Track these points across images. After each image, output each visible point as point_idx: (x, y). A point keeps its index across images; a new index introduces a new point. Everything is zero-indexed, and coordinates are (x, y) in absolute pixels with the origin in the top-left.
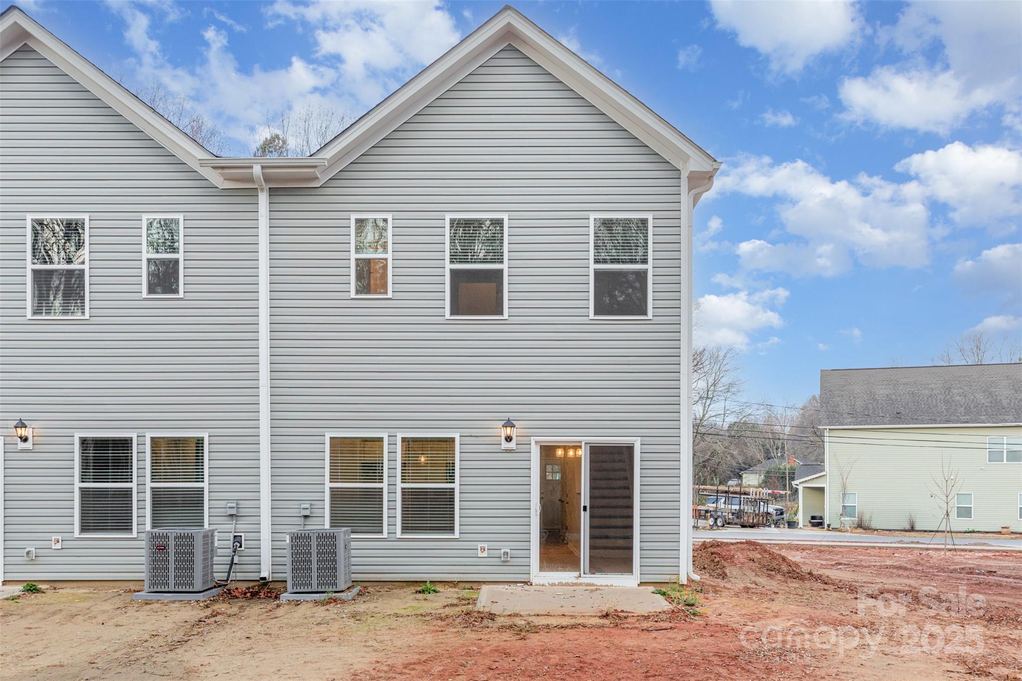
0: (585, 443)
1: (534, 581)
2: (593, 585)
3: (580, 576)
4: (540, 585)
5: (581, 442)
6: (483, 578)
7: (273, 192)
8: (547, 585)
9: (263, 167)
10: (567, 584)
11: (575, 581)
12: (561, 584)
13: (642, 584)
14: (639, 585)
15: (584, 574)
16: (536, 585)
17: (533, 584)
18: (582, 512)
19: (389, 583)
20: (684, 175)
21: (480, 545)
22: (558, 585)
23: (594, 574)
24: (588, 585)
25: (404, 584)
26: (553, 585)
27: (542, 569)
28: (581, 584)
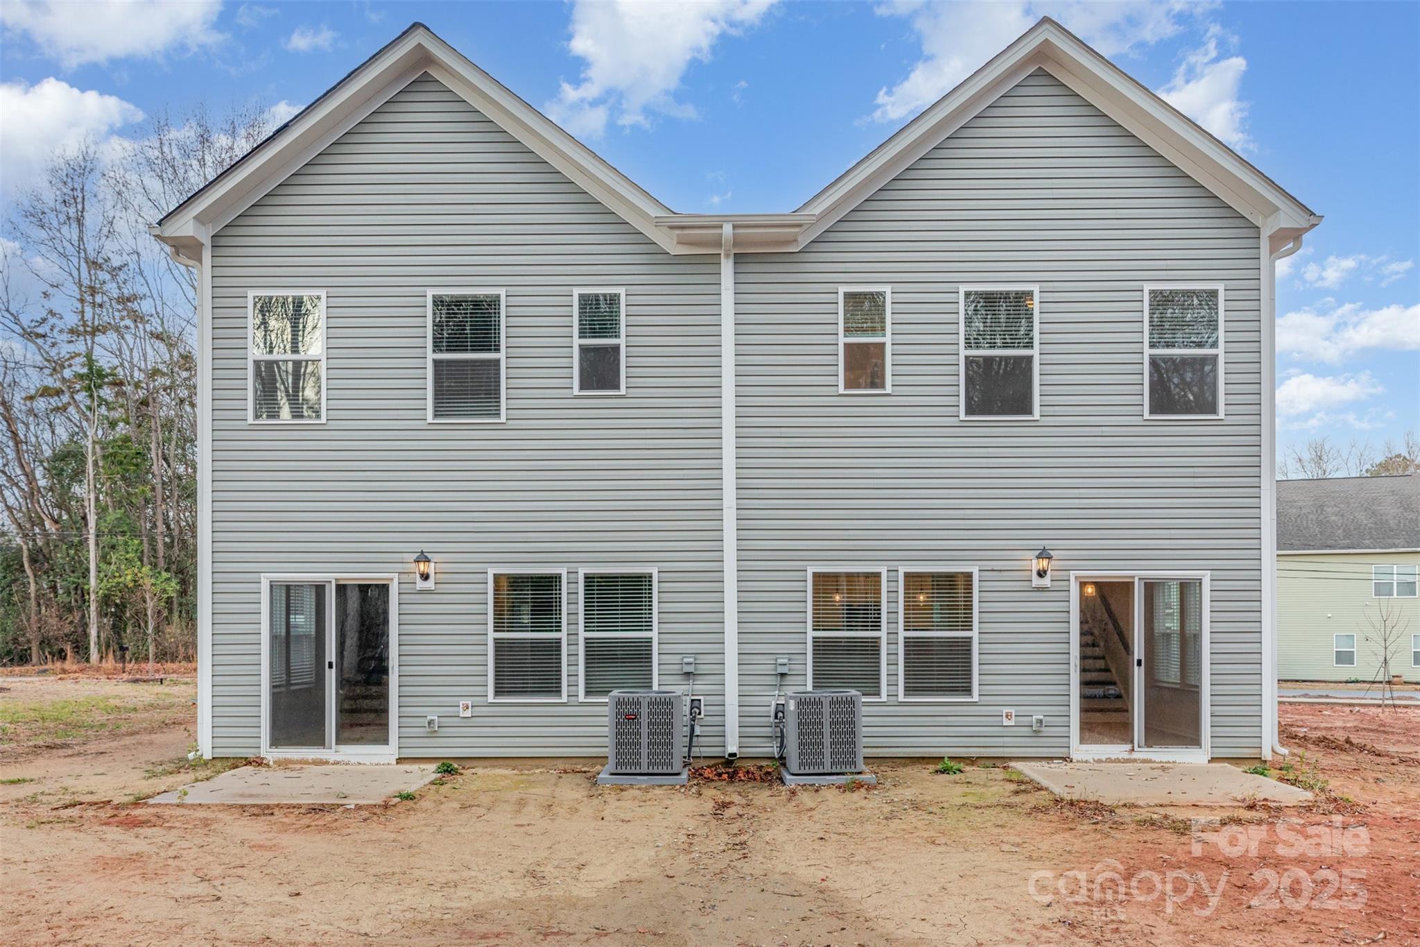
0: (1139, 579)
1: (1074, 756)
2: (1150, 761)
3: (1133, 750)
4: (1082, 762)
5: (1134, 577)
6: (1010, 753)
7: (739, 259)
8: (1092, 761)
9: (735, 227)
10: (1117, 761)
11: (1126, 756)
12: (1109, 760)
13: (1213, 760)
14: (1209, 761)
15: (1139, 747)
16: (1078, 762)
17: (1074, 760)
18: (1136, 668)
19: (889, 760)
20: (1265, 234)
21: (1005, 710)
22: (1106, 762)
23: (1152, 747)
24: (1144, 761)
25: (908, 761)
26: (1100, 761)
27: (1082, 741)
28: (1135, 761)
